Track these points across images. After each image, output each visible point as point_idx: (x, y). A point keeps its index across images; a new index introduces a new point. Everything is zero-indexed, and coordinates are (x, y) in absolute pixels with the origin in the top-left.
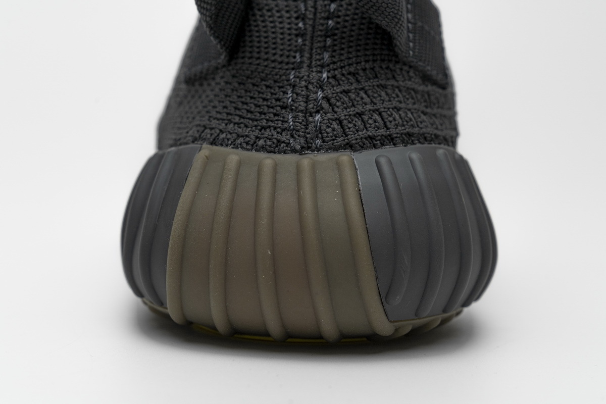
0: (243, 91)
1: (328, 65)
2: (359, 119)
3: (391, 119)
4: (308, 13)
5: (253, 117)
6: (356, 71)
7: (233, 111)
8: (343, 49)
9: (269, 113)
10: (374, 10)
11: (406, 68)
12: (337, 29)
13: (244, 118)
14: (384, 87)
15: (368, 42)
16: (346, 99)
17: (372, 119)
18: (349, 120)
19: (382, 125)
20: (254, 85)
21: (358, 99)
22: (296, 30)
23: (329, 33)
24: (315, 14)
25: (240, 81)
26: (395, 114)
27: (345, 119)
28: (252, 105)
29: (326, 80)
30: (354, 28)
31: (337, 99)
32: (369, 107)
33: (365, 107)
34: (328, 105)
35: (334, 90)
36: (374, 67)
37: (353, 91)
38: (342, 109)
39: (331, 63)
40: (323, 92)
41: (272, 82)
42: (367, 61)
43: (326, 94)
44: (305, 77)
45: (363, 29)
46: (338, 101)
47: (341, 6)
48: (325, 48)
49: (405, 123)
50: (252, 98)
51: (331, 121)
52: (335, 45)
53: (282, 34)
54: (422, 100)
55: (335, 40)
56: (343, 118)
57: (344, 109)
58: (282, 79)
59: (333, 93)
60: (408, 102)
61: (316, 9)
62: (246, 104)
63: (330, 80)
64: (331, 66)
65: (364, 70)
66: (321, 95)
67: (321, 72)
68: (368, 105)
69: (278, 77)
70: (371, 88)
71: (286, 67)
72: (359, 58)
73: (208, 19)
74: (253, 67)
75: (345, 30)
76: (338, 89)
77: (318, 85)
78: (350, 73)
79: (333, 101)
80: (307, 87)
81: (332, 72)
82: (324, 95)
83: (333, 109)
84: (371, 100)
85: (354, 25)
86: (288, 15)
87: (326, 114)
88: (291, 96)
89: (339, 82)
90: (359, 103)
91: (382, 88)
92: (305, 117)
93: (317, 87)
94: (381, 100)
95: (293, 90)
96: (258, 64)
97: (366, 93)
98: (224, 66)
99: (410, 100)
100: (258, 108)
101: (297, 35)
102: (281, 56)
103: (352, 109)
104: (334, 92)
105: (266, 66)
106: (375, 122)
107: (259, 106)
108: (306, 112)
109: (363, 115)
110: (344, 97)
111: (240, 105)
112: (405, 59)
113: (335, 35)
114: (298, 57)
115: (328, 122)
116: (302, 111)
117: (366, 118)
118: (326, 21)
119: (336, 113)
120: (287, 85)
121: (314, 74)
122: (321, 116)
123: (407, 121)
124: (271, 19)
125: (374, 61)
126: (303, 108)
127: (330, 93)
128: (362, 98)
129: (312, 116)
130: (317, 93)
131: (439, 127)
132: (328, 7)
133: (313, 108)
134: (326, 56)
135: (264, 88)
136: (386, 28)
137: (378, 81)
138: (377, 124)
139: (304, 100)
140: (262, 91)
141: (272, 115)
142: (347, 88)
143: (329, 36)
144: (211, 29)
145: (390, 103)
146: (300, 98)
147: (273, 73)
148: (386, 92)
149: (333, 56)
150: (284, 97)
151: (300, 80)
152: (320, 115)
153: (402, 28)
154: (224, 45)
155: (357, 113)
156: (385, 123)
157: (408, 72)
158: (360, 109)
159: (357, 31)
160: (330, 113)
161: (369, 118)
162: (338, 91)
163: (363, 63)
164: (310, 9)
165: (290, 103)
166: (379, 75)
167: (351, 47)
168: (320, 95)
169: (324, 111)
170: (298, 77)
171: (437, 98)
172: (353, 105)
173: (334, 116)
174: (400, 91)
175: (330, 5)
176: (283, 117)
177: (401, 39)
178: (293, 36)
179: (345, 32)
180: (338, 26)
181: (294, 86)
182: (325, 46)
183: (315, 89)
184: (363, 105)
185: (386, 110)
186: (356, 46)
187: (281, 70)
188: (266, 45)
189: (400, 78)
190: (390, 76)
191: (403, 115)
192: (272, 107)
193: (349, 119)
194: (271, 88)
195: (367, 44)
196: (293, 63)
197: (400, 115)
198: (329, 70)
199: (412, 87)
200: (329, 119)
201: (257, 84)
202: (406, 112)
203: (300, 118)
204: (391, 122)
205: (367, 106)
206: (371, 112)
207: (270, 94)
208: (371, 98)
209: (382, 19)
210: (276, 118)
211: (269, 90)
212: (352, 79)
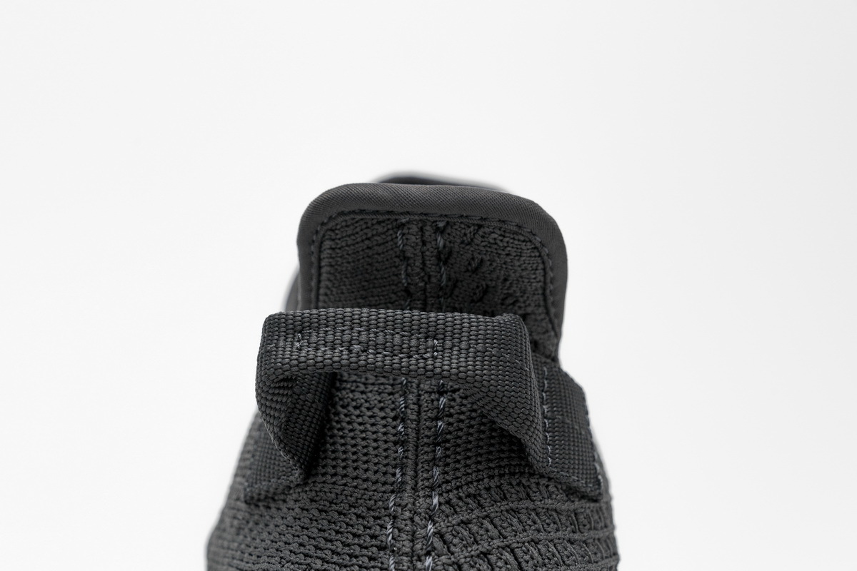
0: (325, 522)
1: (440, 486)
2: (484, 561)
3: (527, 557)
4: (409, 411)
5: (341, 561)
6: (478, 492)
7: (312, 551)
8: (458, 461)
9: (362, 556)
10: (498, 412)
11: (544, 481)
12: (450, 433)
13: (328, 562)
14: (515, 511)
15: (491, 449)
16: (465, 533)
17: (501, 559)
18: (470, 564)
19: (516, 567)
20: (340, 513)
21: (482, 532)
22: (394, 435)
23: (438, 440)
24: (419, 413)
25: (320, 507)
26: (533, 550)
27: (466, 562)
28: (339, 544)
29: (437, 507)
30: (471, 431)
31: (453, 535)
32: (497, 542)
33: (491, 543)
34: (441, 544)
35: (448, 522)
36: (502, 484)
37: (475, 521)
38: (461, 548)
39: (443, 483)
40: (434, 525)
41: (364, 510)
42: (491, 477)
43: (439, 528)
44: (410, 506)
45: (484, 432)
46: (455, 536)
47: (454, 400)
48: (434, 462)
49: (547, 561)
50: (337, 532)
51: (446, 567)
52: (448, 456)
53: (375, 440)
54: (568, 523)
55: (447, 449)
56: (463, 560)
57: (464, 548)
58: (378, 505)
59: (448, 527)
60: (549, 529)
61: (420, 406)
62: (331, 541)
63: (443, 507)
64: (444, 486)
65: (488, 489)
66: (432, 530)
67: (431, 497)
68: (496, 539)
69: (372, 502)
70: (498, 514)
71: (383, 489)
72: (481, 473)
73: (276, 430)
74: (338, 489)
75: (460, 434)
76: (455, 520)
77: (427, 516)
78: (468, 496)
79: (448, 537)
80: (412, 519)
81: (445, 495)
82: (435, 530)
83: (448, 548)
84: (499, 531)
85: (472, 426)
86: (382, 414)
87: (439, 557)
88: (392, 532)
89: (454, 509)
90: (483, 537)
91: (513, 513)
92: (412, 562)
93: (425, 518)
94: (513, 530)
95: (394, 522)
96: (345, 485)
97: (492, 522)
98: (298, 485)
99: (552, 525)
100: (347, 548)
101: (395, 443)
102: (376, 472)
103: (475, 547)
104: (449, 524)
105: (356, 487)
106: (506, 563)
107: (348, 545)
108: (412, 554)
109: (489, 554)
110: (463, 531)
111: (322, 543)
112: (542, 470)
113: (448, 441)
114: (398, 476)
115: (442, 567)
116: (406, 554)
117: (493, 558)
118: (434, 423)
119: (453, 554)
120: (386, 516)
121: (421, 500)
122: (433, 560)
123: (548, 558)
124: (360, 420)
125: (501, 476)
126: (407, 550)
127: (443, 526)
128: (487, 531)
129: (420, 561)
130: (426, 527)
131: (593, 558)
132: (435, 403)
133: (422, 549)
134: (437, 472)
135: (354, 518)
136: (516, 434)
137: (507, 504)
138: (509, 566)
139: (410, 537)
140: (351, 522)
141: (366, 560)
142: (465, 517)
143: (439, 444)
144: (281, 441)
145: (525, 534)
146: (404, 536)
147: (365, 497)
148: (519, 518)
149: (447, 473)
150: (382, 533)
151: (402, 509)
152: (431, 558)
153: (536, 432)
154: (298, 461)
155: (482, 553)
156: (519, 564)
157: (547, 486)
158: (484, 546)
159: (476, 435)
160: (444, 555)
161: (497, 559)
162: (454, 522)
163: (486, 480)
164: (412, 406)
165: (390, 541)
166: (508, 496)
167: (469, 458)
168: (430, 530)
169: (436, 552)
170: (399, 505)
171: (587, 517)
172: (476, 542)
173: (450, 559)
174: (537, 514)
175: (438, 400)
176: (382, 563)
177: (536, 446)
178: (390, 444)
179: (460, 437)
180: (451, 429)
181: (395, 517)
182: (434, 459)
183: (423, 522)
184: (489, 540)
185: (520, 545)
186: (476, 456)
187: (376, 493)
188: (355, 457)
189: (536, 496)
190: (523, 495)
191: (543, 550)
192: (366, 548)
193: (471, 562)
194: (363, 518)
195: (490, 453)
196: (392, 484)
197: (539, 550)
198: (440, 492)
199: (554, 506)
200: (443, 564)
201: (344, 511)
202: (547, 545)
203: (405, 564)
204: (527, 562)
205: (495, 541)
206: (500, 549)
207: (362, 528)
208: (500, 528)
209: (509, 423)
210: (373, 563)
211: (361, 521)
212: (473, 505)
